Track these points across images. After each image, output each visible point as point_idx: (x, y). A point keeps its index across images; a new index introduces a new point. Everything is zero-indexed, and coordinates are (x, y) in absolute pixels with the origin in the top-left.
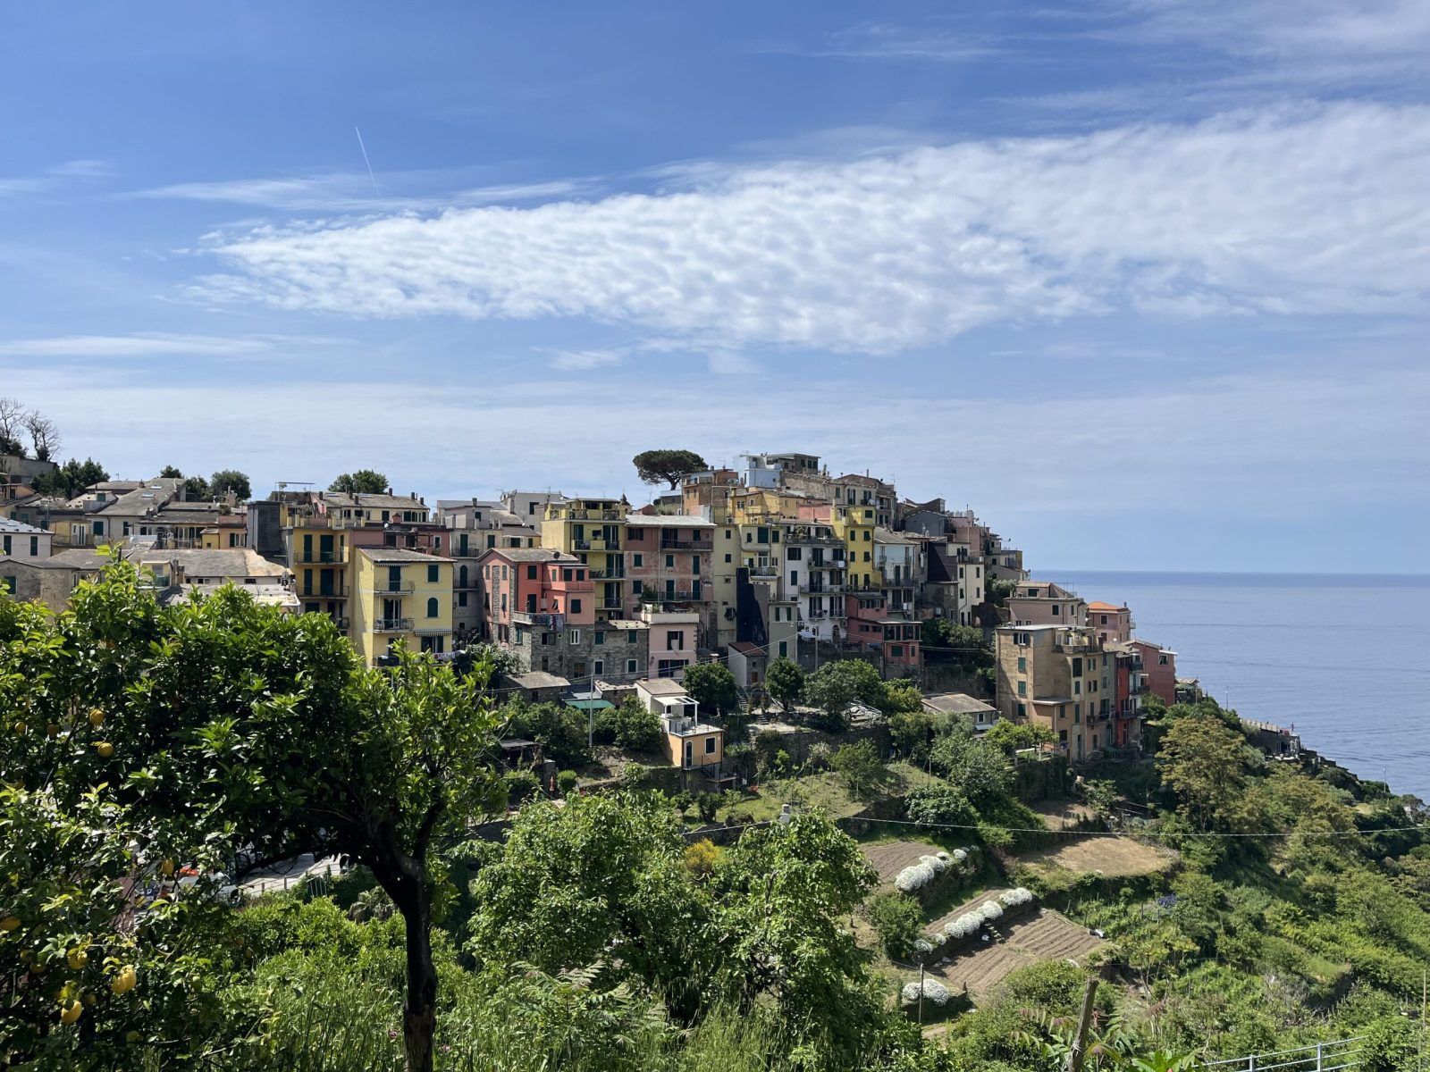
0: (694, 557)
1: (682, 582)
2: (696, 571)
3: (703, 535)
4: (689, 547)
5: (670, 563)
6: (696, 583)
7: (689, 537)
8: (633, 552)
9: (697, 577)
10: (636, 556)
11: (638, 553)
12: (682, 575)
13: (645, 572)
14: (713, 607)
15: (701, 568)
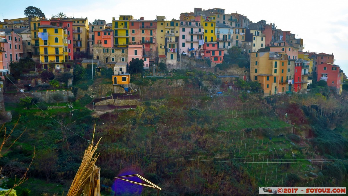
0: (151, 31)
1: (147, 38)
2: (151, 34)
3: (153, 24)
4: (149, 28)
5: (143, 32)
6: (151, 38)
7: (149, 25)
8: (132, 29)
9: (152, 36)
10: (133, 30)
11: (133, 29)
12: (147, 36)
13: (136, 35)
14: (157, 45)
15: (153, 34)
